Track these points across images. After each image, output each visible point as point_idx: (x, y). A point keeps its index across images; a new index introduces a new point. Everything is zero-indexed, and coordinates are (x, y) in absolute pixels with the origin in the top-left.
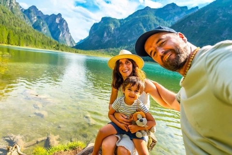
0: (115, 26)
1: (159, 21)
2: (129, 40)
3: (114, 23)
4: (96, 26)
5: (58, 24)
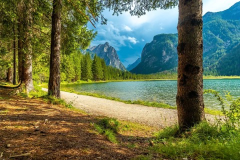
0: (173, 42)
1: (234, 24)
4: (148, 47)
5: (106, 53)
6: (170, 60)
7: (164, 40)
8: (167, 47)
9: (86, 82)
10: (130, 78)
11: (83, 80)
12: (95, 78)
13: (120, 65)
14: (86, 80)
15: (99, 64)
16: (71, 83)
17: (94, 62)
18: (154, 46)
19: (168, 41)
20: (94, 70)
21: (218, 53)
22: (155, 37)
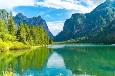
2: (93, 30)
3: (81, 17)
8: (77, 24)
19: (78, 20)
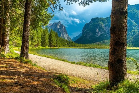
0: (104, 23)
3: (102, 21)
4: (87, 25)
5: (59, 29)
6: (101, 35)
7: (98, 22)
8: (100, 27)
9: (44, 48)
10: (74, 46)
11: (43, 46)
12: (51, 45)
13: (68, 37)
14: (45, 46)
15: (53, 36)
16: (34, 48)
17: (51, 34)
18: (90, 25)
19: (100, 23)
20: (50, 40)
21: (133, 32)
22: (92, 20)
